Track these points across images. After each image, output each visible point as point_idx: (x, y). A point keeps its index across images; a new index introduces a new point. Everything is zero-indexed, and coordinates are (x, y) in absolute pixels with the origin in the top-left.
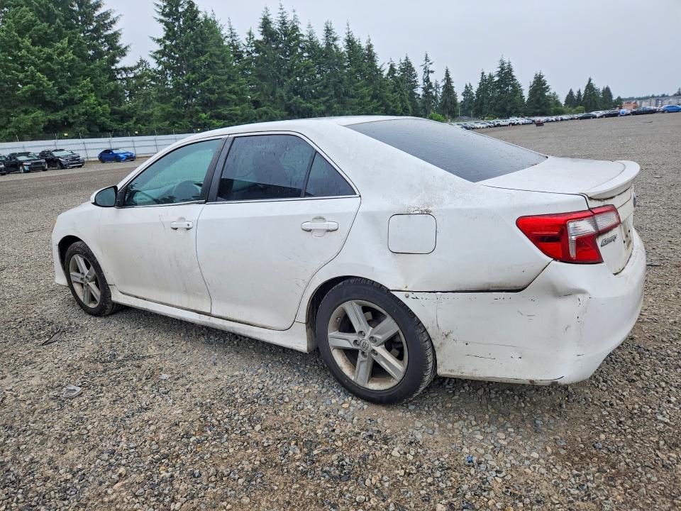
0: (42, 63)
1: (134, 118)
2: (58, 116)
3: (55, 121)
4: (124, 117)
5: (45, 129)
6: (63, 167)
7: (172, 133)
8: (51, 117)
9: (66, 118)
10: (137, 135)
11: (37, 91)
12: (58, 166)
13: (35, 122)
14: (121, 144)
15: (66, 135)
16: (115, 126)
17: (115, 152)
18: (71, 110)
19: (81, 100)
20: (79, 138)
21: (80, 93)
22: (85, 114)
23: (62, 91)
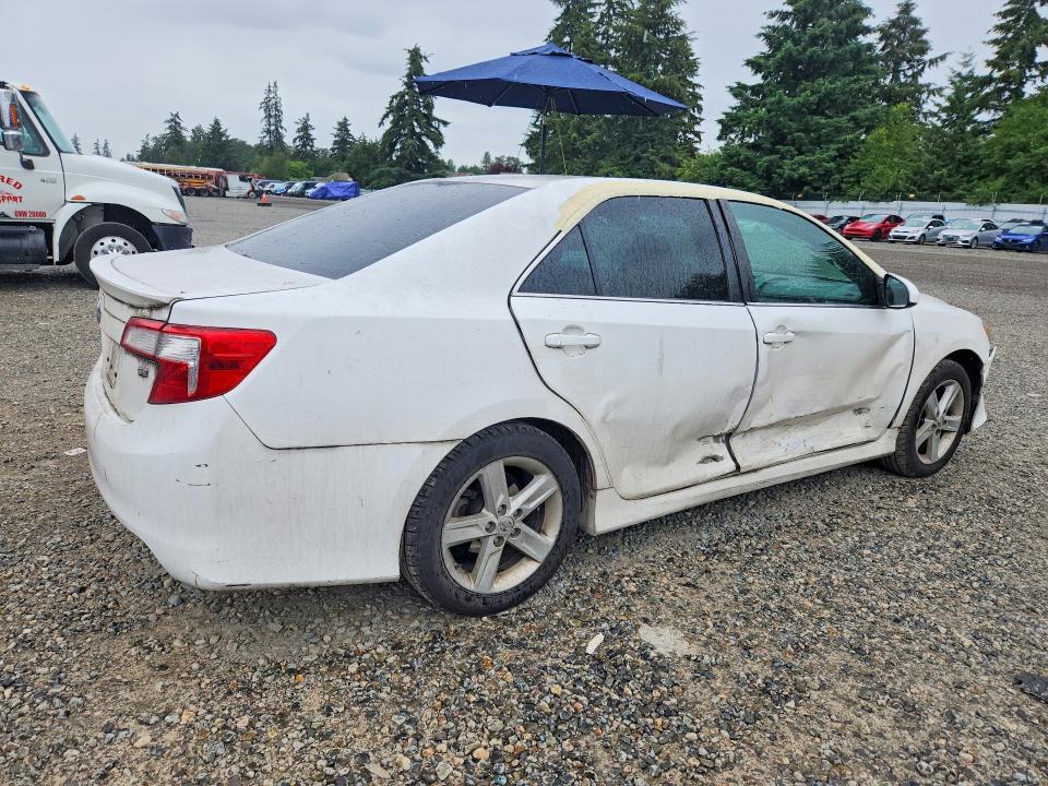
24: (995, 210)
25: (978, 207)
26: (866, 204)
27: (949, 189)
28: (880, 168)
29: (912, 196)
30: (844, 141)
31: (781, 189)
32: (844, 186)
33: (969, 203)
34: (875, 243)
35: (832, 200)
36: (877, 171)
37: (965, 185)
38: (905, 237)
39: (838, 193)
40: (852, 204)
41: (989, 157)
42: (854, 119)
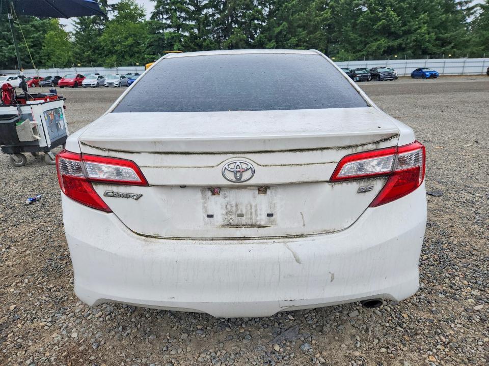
0: (397, 4)
1: (453, 44)
2: (395, 43)
3: (392, 46)
4: (444, 43)
5: (385, 52)
6: (380, 79)
7: (482, 57)
8: (391, 44)
9: (401, 44)
10: (450, 58)
11: (387, 25)
12: (378, 78)
13: (379, 48)
14: (431, 64)
15: (396, 56)
16: (435, 50)
17: (424, 70)
18: (406, 38)
19: (416, 30)
20: (404, 59)
21: (417, 25)
22: (415, 41)
23: (404, 24)
24: (117, 70)
25: (110, 69)
26: (58, 70)
27: (94, 61)
28: (58, 52)
29: (79, 65)
30: (33, 38)
31: (7, 64)
32: (43, 61)
33: (105, 67)
34: (76, 88)
35: (39, 69)
36: (57, 53)
37: (100, 59)
38: (90, 85)
39: (40, 65)
40: (50, 70)
41: (106, 46)
42: (33, 26)
